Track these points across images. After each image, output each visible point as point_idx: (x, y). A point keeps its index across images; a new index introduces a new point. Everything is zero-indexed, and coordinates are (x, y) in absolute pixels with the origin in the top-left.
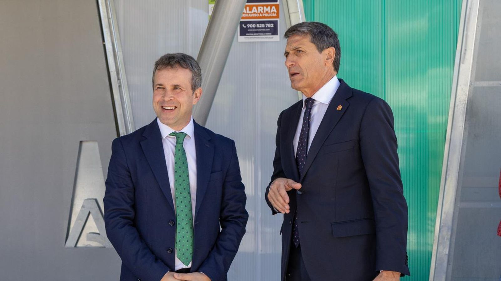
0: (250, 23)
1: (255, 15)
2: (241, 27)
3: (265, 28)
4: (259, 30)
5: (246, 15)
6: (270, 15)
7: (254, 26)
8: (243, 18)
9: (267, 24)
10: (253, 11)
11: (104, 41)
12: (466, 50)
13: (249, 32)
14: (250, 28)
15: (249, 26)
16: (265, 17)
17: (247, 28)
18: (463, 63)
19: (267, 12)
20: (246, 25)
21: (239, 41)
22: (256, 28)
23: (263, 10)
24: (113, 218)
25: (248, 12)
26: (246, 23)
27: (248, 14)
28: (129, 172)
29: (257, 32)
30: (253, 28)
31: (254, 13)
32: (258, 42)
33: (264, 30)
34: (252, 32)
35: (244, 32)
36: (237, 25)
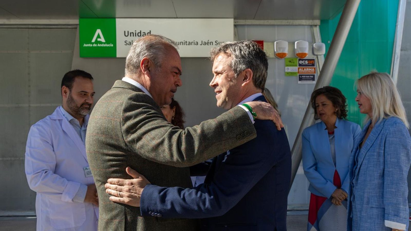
2: (299, 77)
4: (307, 78)
5: (301, 72)
6: (312, 72)
7: (305, 77)
9: (310, 76)
10: (304, 70)
13: (302, 79)
14: (303, 78)
15: (302, 76)
16: (309, 73)
17: (302, 78)
19: (310, 71)
20: (301, 76)
21: (298, 83)
22: (306, 78)
23: (309, 70)
25: (302, 70)
26: (301, 75)
27: (302, 71)
29: (306, 79)
30: (304, 78)
31: (305, 71)
33: (309, 78)
34: (304, 79)
35: (301, 79)
36: (297, 76)
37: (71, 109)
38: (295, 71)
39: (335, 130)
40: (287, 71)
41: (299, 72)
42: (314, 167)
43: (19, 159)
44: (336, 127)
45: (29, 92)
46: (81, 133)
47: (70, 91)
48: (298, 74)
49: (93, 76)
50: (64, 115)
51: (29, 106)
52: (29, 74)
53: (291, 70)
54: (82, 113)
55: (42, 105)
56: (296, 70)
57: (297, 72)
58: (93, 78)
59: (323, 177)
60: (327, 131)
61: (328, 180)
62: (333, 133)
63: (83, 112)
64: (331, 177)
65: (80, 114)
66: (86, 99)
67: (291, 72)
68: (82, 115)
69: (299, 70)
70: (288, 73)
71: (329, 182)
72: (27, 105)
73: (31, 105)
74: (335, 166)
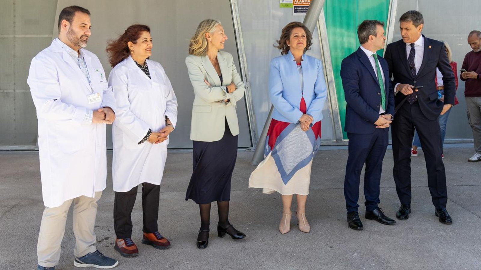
0: (298, 7)
1: (301, 4)
2: (294, 9)
3: (305, 9)
4: (302, 10)
5: (297, 4)
6: (308, 3)
7: (300, 8)
8: (296, 5)
9: (306, 8)
10: (300, 2)
11: (232, 14)
12: (392, 21)
13: (298, 11)
14: (298, 9)
15: (298, 8)
16: (305, 5)
17: (297, 9)
18: (391, 26)
19: (306, 2)
20: (297, 8)
21: (294, 15)
22: (301, 9)
23: (304, 2)
24: (354, 93)
25: (298, 2)
26: (297, 7)
27: (298, 3)
28: (358, 73)
29: (301, 11)
30: (300, 9)
31: (301, 3)
32: (302, 16)
33: (305, 10)
34: (300, 11)
35: (296, 11)
36: (293, 8)
37: (70, 41)
38: (290, 3)
39: (302, 62)
40: (282, 3)
41: (295, 4)
42: (281, 94)
43: (3, 91)
44: (302, 60)
45: (14, 23)
46: (79, 64)
47: (71, 24)
48: (294, 6)
49: (90, 12)
50: (63, 48)
51: (14, 37)
52: (14, 4)
53: (286, 2)
54: (80, 45)
55: (28, 36)
56: (291, 1)
57: (292, 4)
58: (91, 14)
59: (290, 104)
60: (296, 62)
61: (296, 106)
62: (300, 64)
63: (82, 45)
64: (298, 104)
65: (79, 46)
66: (85, 31)
67: (285, 4)
68: (80, 47)
69: (295, 2)
70: (283, 5)
71: (296, 109)
72: (12, 36)
73: (17, 36)
74: (302, 94)
